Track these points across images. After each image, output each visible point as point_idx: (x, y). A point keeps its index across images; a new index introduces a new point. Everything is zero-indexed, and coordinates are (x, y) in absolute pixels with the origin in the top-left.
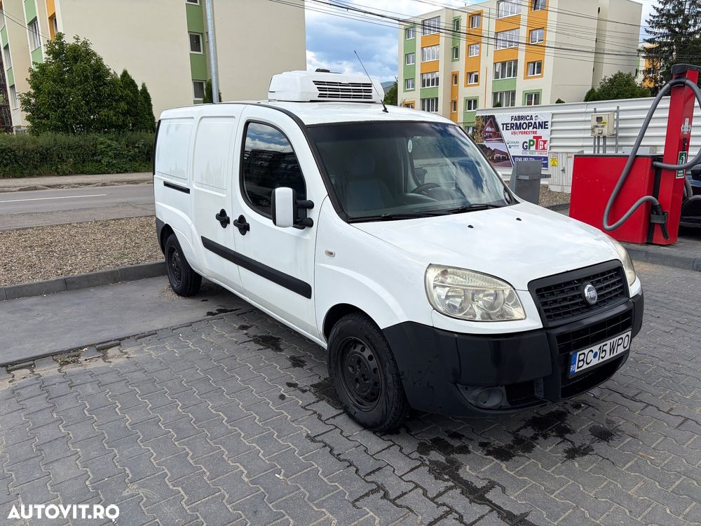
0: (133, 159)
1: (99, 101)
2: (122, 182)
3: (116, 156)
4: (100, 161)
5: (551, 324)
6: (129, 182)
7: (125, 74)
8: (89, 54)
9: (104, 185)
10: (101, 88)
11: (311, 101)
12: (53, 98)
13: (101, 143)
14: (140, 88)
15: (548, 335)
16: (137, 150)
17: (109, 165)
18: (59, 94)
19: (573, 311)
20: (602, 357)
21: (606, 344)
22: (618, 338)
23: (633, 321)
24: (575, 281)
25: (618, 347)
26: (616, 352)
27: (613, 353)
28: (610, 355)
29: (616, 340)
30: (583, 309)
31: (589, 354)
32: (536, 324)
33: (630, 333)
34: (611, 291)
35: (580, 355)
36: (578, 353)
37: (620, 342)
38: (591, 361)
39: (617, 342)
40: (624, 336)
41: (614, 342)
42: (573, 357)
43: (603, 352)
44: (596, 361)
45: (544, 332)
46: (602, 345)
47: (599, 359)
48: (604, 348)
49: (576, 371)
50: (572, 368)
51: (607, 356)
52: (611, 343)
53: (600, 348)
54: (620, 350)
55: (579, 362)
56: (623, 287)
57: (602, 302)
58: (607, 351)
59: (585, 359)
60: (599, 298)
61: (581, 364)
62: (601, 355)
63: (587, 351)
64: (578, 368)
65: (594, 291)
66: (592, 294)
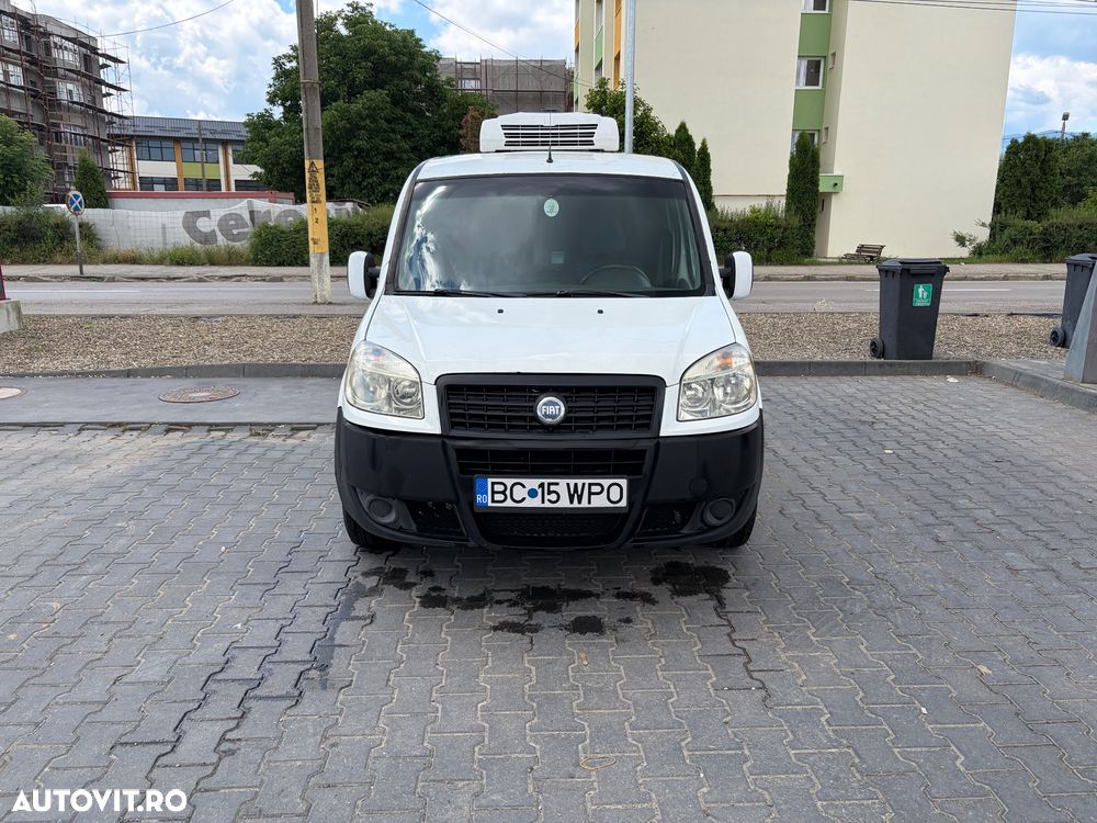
5: (454, 433)
7: (683, 128)
11: (497, 151)
14: (697, 147)
15: (444, 444)
19: (511, 427)
20: (549, 501)
21: (557, 484)
22: (587, 481)
23: (646, 469)
24: (531, 388)
25: (592, 497)
26: (589, 502)
27: (580, 502)
28: (572, 502)
29: (584, 484)
30: (532, 428)
31: (516, 488)
32: (430, 427)
33: (624, 482)
34: (613, 417)
35: (493, 484)
36: (490, 481)
37: (595, 489)
38: (524, 499)
39: (586, 487)
40: (606, 482)
41: (576, 485)
42: (478, 483)
43: (550, 493)
44: (535, 503)
45: (440, 440)
46: (546, 481)
47: (543, 502)
48: (552, 488)
49: (490, 504)
50: (479, 499)
51: (564, 503)
52: (568, 485)
53: (542, 485)
54: (600, 502)
55: (494, 492)
56: (649, 417)
57: (570, 427)
58: (561, 494)
59: (508, 493)
60: (566, 419)
61: (499, 497)
62: (547, 497)
63: (509, 482)
64: (493, 501)
65: (557, 407)
66: (551, 410)
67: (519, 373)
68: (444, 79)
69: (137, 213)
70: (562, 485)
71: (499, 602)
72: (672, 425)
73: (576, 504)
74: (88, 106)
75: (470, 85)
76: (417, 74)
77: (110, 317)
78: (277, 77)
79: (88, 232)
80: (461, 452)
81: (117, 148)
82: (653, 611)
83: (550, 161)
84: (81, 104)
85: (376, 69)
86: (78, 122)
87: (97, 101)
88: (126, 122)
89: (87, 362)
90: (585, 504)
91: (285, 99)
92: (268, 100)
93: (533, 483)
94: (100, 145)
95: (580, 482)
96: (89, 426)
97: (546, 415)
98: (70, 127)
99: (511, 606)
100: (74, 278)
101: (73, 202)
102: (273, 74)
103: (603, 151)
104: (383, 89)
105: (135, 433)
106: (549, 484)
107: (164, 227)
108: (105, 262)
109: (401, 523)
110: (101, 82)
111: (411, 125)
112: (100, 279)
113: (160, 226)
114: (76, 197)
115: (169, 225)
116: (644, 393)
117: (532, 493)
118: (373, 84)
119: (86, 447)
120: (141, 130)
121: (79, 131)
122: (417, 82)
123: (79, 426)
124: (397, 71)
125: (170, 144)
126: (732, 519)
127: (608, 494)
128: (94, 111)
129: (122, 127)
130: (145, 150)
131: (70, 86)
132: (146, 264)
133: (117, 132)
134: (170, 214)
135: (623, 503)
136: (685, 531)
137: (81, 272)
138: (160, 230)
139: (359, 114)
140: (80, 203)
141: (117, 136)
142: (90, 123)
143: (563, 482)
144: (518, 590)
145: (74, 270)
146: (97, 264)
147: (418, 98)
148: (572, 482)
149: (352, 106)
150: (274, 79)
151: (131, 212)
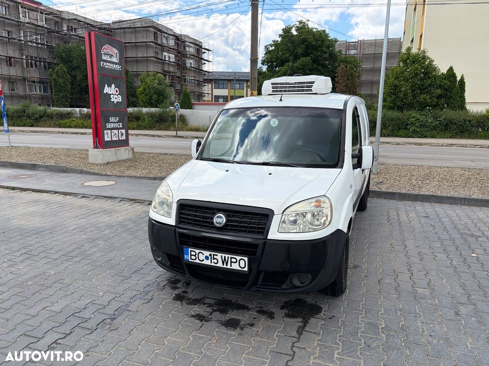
0: (435, 128)
1: (423, 89)
2: (410, 144)
3: (421, 126)
4: (409, 129)
6: (416, 144)
7: (451, 69)
8: (424, 58)
9: (398, 144)
10: (425, 81)
12: (392, 88)
13: (413, 117)
14: (458, 79)
15: (175, 230)
16: (438, 123)
17: (414, 132)
18: (397, 86)
19: (203, 226)
20: (214, 262)
21: (217, 255)
22: (230, 256)
23: (258, 254)
24: (214, 209)
25: (232, 263)
26: (231, 266)
27: (227, 265)
28: (223, 265)
29: (228, 257)
30: (212, 227)
31: (200, 254)
32: (171, 222)
33: (246, 259)
34: (247, 226)
35: (191, 251)
36: (190, 249)
37: (234, 260)
38: (203, 260)
39: (229, 258)
40: (238, 258)
41: (225, 257)
42: (185, 250)
43: (214, 259)
44: (207, 262)
45: (174, 228)
46: (212, 253)
47: (211, 263)
48: (215, 257)
49: (190, 260)
50: (186, 257)
51: (220, 265)
52: (221, 256)
53: (210, 255)
54: (235, 266)
55: (191, 255)
56: (264, 228)
57: (227, 229)
58: (218, 260)
59: (197, 256)
60: (226, 225)
61: (193, 257)
62: (213, 261)
63: (197, 251)
64: (191, 259)
65: (222, 219)
66: (219, 220)
67: (210, 202)
68: (337, 50)
69: (201, 111)
70: (219, 256)
71: (205, 304)
72: (274, 234)
73: (225, 266)
74: (196, 68)
75: (353, 52)
76: (325, 49)
77: (166, 154)
78: (266, 54)
79: (183, 119)
80: (181, 235)
81: (206, 84)
82: (270, 322)
83: (281, 100)
84: (194, 68)
85: (307, 48)
86: (193, 75)
87: (200, 66)
88: (210, 74)
89: (144, 173)
90: (229, 267)
91: (268, 63)
92: (261, 63)
93: (207, 253)
94: (200, 84)
95: (227, 256)
96: (124, 200)
97: (217, 223)
98: (190, 77)
99: (207, 307)
100: (174, 137)
101: (176, 107)
102: (264, 52)
103: (316, 94)
104: (309, 56)
105: (138, 204)
106: (214, 255)
107: (210, 117)
108: (187, 130)
109: (164, 262)
110: (202, 59)
111: (320, 71)
112: (182, 137)
113: (209, 116)
114: (177, 105)
115: (212, 116)
116: (263, 217)
117: (207, 258)
118: (305, 55)
119: (118, 208)
120: (217, 77)
121: (193, 78)
122: (325, 53)
123: (121, 199)
124: (315, 48)
125: (226, 82)
126: (309, 284)
127: (239, 263)
128: (199, 70)
129: (209, 76)
130: (217, 85)
131: (191, 61)
132: (201, 131)
133: (206, 78)
134: (213, 112)
135: (246, 269)
136: (283, 287)
137: (177, 134)
138: (209, 118)
139: (297, 68)
140: (178, 108)
141: (206, 79)
142: (197, 75)
143: (219, 255)
144: (217, 299)
145: (174, 133)
146: (184, 131)
147: (325, 59)
148: (223, 255)
149: (295, 64)
150: (265, 54)
151: (199, 111)
